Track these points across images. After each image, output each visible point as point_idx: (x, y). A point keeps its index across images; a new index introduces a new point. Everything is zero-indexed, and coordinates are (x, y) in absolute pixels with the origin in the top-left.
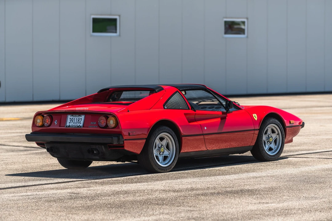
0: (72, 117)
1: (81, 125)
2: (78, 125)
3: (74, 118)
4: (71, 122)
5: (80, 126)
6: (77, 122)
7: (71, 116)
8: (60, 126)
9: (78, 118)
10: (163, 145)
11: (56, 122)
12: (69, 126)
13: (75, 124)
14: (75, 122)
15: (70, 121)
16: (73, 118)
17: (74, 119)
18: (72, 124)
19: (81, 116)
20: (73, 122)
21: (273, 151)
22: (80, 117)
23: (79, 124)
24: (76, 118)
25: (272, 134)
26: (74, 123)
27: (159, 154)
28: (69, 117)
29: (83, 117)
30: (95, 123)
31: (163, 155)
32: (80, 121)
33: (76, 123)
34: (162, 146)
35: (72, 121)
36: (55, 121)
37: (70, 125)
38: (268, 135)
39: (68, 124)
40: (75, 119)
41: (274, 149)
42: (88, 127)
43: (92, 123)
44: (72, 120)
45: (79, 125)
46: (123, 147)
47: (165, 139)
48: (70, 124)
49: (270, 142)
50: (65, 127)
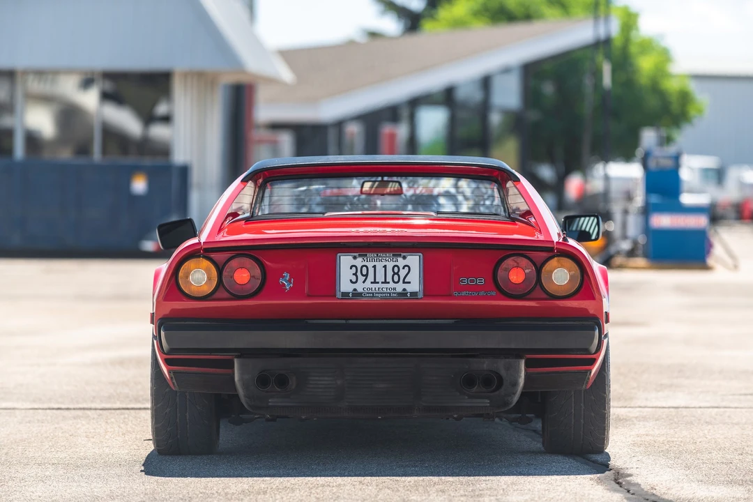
0: (359, 262)
1: (414, 284)
2: (400, 290)
3: (370, 265)
4: (361, 278)
5: (414, 294)
6: (389, 279)
7: (355, 258)
9: (390, 265)
11: (289, 281)
12: (356, 294)
13: (380, 285)
14: (380, 278)
15: (355, 274)
16: (365, 263)
17: (371, 269)
18: (368, 284)
19: (404, 258)
20: (371, 278)
22: (400, 259)
23: (400, 287)
24: (381, 265)
26: (375, 282)
28: (346, 262)
29: (414, 261)
30: (481, 281)
32: (403, 273)
33: (385, 282)
35: (366, 276)
36: (283, 277)
37: (355, 290)
39: (346, 287)
40: (374, 267)
42: (452, 296)
43: (465, 281)
44: (360, 272)
48: (354, 286)
50: (339, 295)
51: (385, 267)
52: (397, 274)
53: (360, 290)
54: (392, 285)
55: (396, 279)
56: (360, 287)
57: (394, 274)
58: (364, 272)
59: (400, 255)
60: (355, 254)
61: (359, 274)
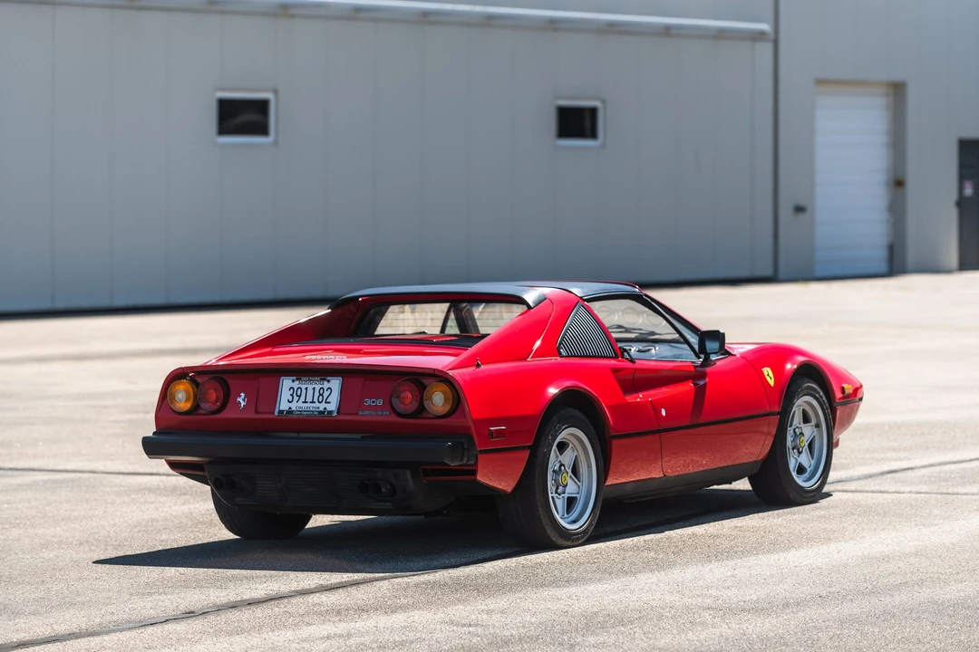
0: (296, 385)
1: (333, 406)
2: (322, 409)
3: (303, 387)
4: (296, 398)
5: (330, 412)
6: (316, 400)
7: (293, 381)
8: (257, 412)
9: (318, 387)
10: (563, 465)
11: (244, 400)
12: (290, 411)
13: (308, 405)
14: (309, 399)
15: (292, 395)
16: (300, 386)
17: (304, 391)
18: (300, 404)
19: (329, 381)
20: (303, 399)
21: (807, 475)
22: (325, 383)
23: (322, 406)
24: (311, 387)
25: (802, 425)
26: (305, 402)
27: (556, 493)
28: (287, 384)
29: (335, 384)
30: (380, 402)
31: (566, 495)
32: (326, 394)
33: (313, 402)
34: (563, 468)
35: (300, 396)
36: (240, 396)
37: (290, 408)
38: (794, 430)
39: (284, 406)
40: (306, 389)
41: (809, 470)
42: (357, 414)
43: (368, 402)
44: (296, 394)
45: (325, 409)
46: (474, 472)
47: (571, 445)
48: (290, 405)
49: (798, 450)
50: (276, 413)
51: (314, 389)
52: (322, 395)
53: (294, 408)
54: (317, 404)
55: (320, 400)
56: (294, 406)
57: (320, 395)
58: (299, 394)
59: (325, 379)
60: (294, 378)
61: (295, 395)
